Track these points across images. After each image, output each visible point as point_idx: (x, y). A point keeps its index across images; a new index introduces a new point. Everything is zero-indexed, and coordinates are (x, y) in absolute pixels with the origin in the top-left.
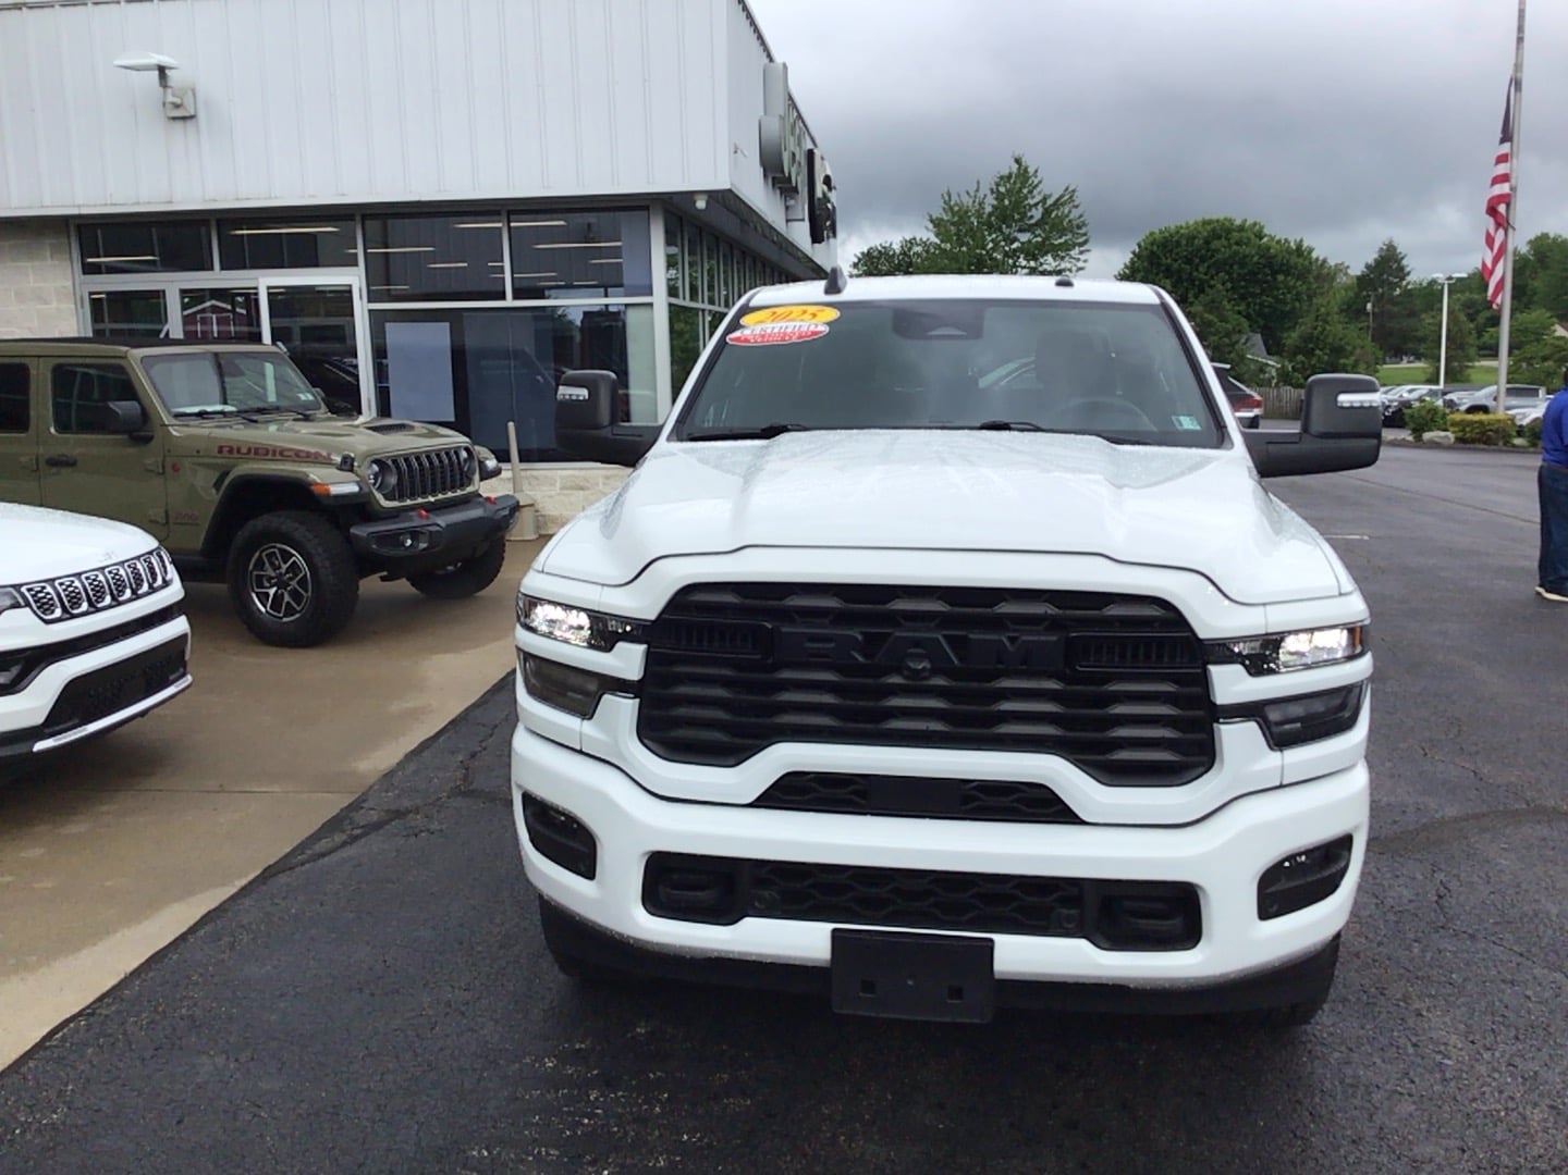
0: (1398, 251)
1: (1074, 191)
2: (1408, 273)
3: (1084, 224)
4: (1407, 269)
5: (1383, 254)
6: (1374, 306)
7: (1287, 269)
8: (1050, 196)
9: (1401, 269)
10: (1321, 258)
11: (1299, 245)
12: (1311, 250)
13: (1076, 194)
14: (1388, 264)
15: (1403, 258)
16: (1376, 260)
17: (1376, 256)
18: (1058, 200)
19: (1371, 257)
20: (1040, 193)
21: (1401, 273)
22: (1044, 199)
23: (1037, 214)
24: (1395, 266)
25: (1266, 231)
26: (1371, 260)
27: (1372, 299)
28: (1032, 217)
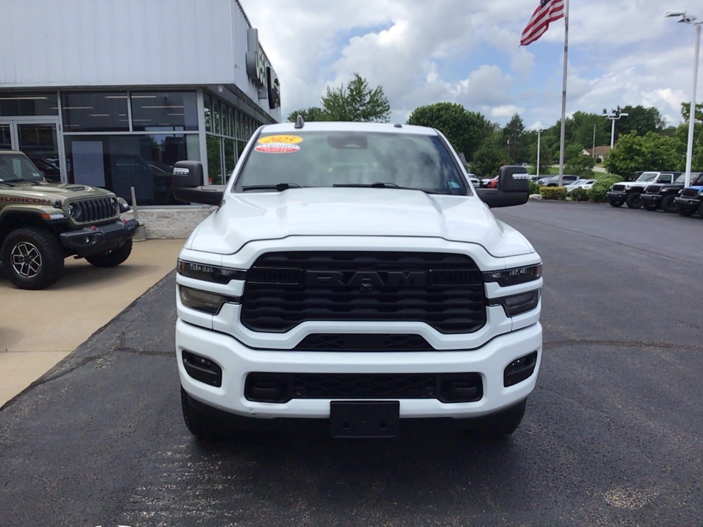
0: (520, 118)
1: (381, 88)
2: (524, 128)
3: (387, 102)
4: (524, 126)
5: (514, 119)
6: (510, 141)
7: (473, 123)
8: (372, 90)
9: (521, 125)
10: (488, 121)
11: (479, 115)
12: (483, 117)
13: (382, 88)
14: (516, 123)
15: (522, 121)
16: (511, 122)
17: (511, 120)
18: (376, 91)
19: (509, 121)
20: (368, 89)
21: (521, 127)
22: (370, 92)
23: (368, 98)
24: (518, 124)
25: (464, 108)
26: (509, 122)
27: (510, 138)
28: (365, 100)
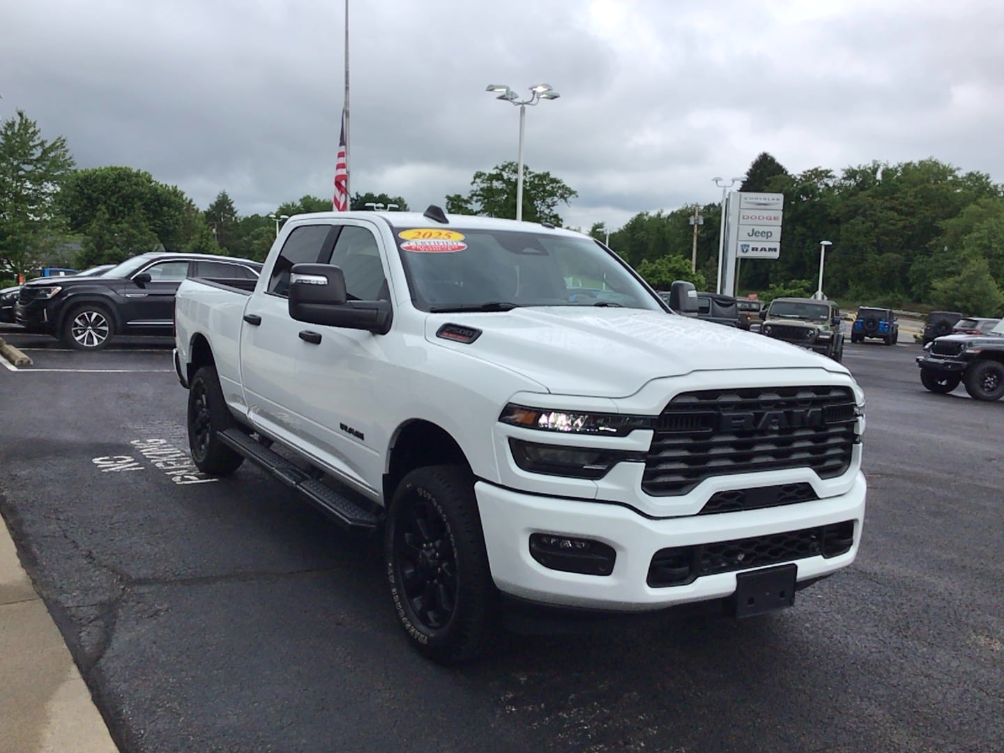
0: (229, 198)
1: (64, 140)
2: (236, 212)
3: (73, 164)
4: (235, 210)
5: (220, 199)
6: (217, 231)
7: (169, 204)
8: (46, 141)
9: (232, 209)
10: (189, 199)
11: (175, 189)
12: (182, 194)
13: (66, 143)
14: (223, 205)
15: (232, 203)
16: (216, 203)
17: (216, 200)
18: (53, 145)
19: (213, 201)
20: (39, 139)
21: (232, 212)
22: (42, 144)
23: (37, 153)
24: (227, 207)
25: (153, 178)
26: (213, 203)
27: (216, 226)
28: (33, 155)
